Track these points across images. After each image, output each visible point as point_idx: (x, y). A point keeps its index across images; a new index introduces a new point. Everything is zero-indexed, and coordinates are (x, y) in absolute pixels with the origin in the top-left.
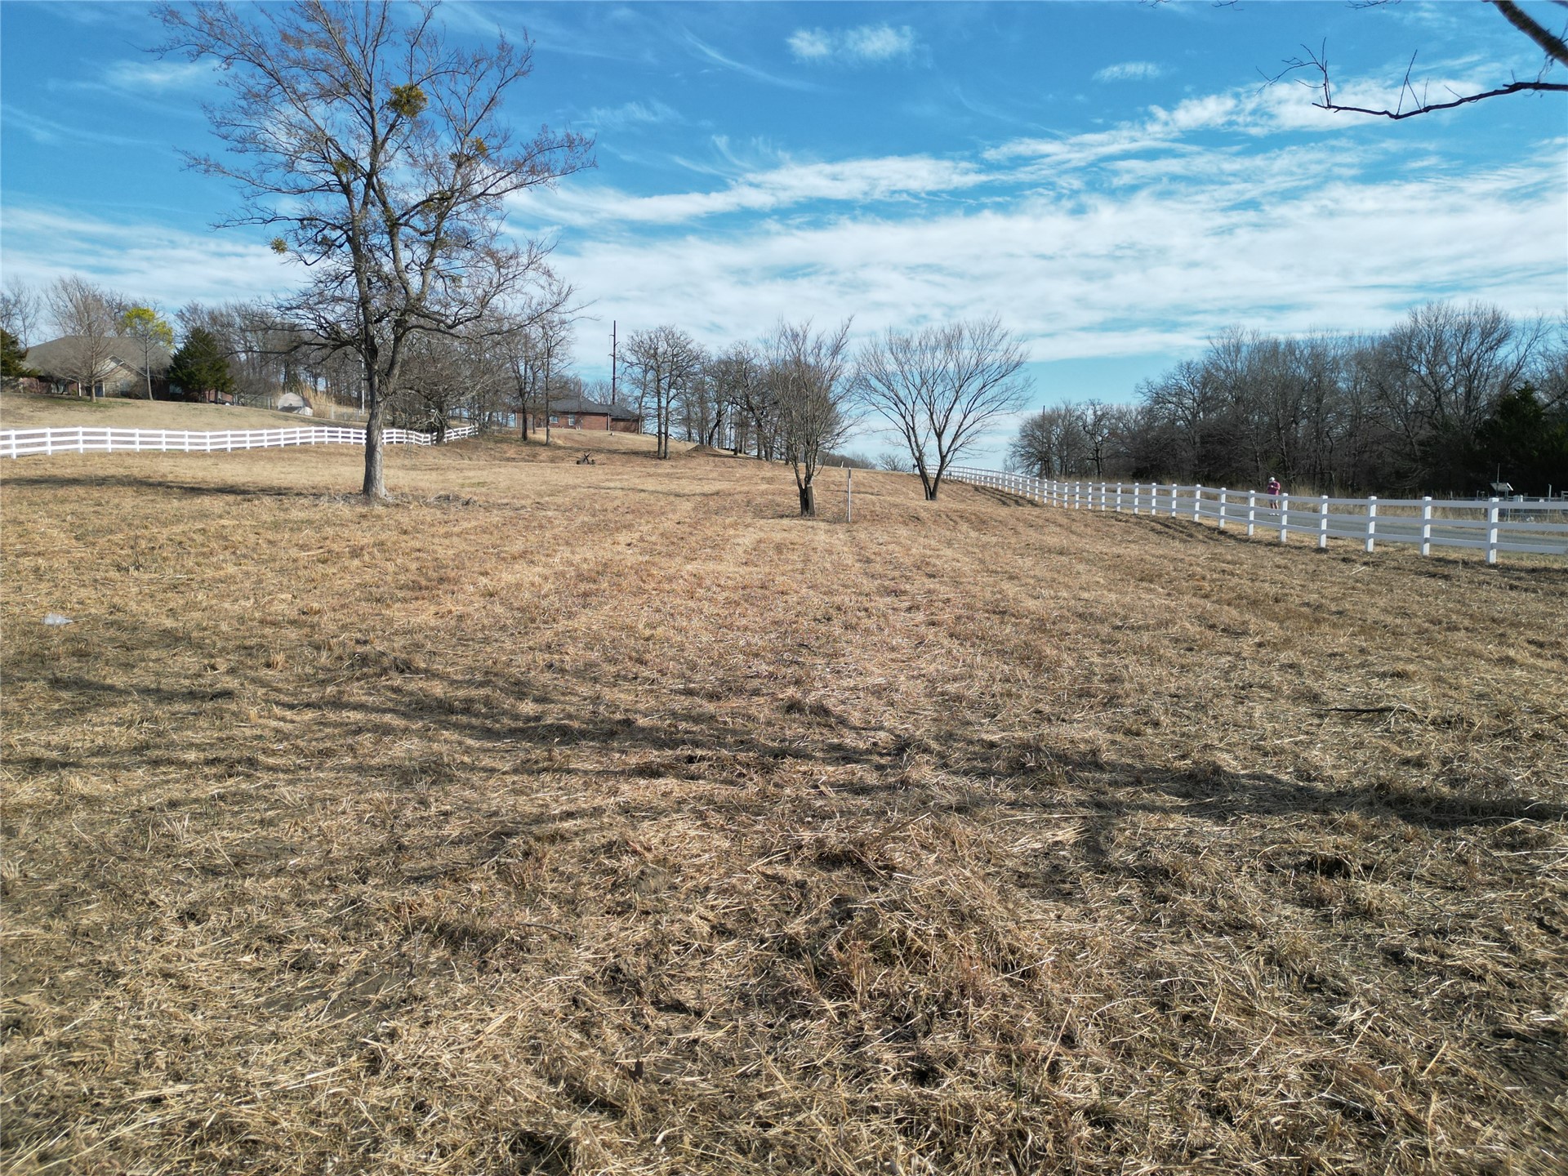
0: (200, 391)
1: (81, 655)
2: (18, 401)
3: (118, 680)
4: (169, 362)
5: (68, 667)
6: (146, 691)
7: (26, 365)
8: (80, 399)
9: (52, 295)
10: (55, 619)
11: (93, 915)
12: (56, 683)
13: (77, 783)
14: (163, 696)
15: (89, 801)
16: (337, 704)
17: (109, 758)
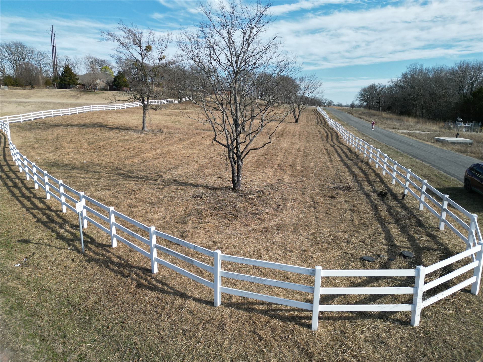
0: (121, 88)
1: (87, 167)
2: (77, 92)
3: (91, 170)
4: (113, 80)
5: (86, 168)
6: (93, 171)
7: (79, 82)
8: (92, 91)
9: (84, 60)
10: (85, 162)
11: (86, 187)
12: (85, 170)
13: (86, 179)
14: (95, 172)
15: (87, 181)
16: (111, 174)
17: (89, 178)
